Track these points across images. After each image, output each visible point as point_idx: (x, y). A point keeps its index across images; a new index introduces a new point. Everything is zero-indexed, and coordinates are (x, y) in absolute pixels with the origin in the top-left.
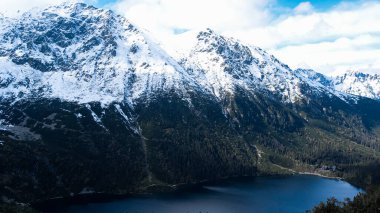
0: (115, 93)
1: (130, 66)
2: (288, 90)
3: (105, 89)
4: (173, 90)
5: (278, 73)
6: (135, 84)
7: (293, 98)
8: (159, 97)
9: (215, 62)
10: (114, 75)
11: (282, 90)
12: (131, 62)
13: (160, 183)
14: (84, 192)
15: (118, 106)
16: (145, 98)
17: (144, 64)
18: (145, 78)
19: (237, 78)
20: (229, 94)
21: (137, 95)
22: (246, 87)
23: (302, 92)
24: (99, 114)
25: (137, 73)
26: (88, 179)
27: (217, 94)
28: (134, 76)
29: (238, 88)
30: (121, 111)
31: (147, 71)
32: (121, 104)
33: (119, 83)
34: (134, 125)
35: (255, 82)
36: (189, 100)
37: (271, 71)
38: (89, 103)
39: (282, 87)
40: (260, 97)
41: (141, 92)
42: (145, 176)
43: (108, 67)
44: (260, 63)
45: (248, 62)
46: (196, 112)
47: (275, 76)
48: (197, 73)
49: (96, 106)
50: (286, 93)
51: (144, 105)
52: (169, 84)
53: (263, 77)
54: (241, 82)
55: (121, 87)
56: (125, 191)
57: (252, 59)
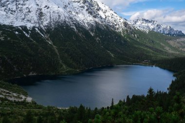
0: (32, 22)
1: (37, 7)
2: (119, 25)
3: (26, 19)
4: (65, 22)
5: (113, 16)
6: (43, 17)
7: (121, 29)
8: (58, 25)
9: (82, 8)
10: (29, 12)
11: (116, 25)
12: (38, 5)
13: (71, 69)
14: (31, 74)
15: (37, 29)
16: (51, 25)
17: (46, 6)
18: (48, 14)
19: (95, 17)
20: (93, 25)
21: (45, 23)
22: (100, 22)
23: (126, 27)
24: (28, 33)
25: (43, 11)
26: (31, 68)
27: (86, 25)
28: (41, 13)
29: (96, 22)
30: (39, 32)
31: (49, 10)
32: (38, 28)
33: (34, 16)
34: (48, 39)
35: (103, 20)
36: (74, 27)
37: (109, 15)
38: (20, 26)
39: (116, 23)
40: (107, 27)
41: (47, 22)
42: (62, 66)
43: (24, 7)
44: (104, 11)
46: (79, 34)
47: (112, 18)
48: (74, 13)
49: (25, 28)
50: (117, 26)
51: (51, 29)
52: (62, 18)
53: (106, 18)
54: (97, 20)
55: (36, 18)
56: (54, 74)
57: (100, 8)
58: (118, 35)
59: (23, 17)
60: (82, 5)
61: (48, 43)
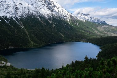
0: (11, 13)
1: (14, 4)
2: (67, 16)
3: (6, 12)
4: (32, 14)
6: (18, 11)
7: (68, 19)
8: (28, 16)
9: (44, 6)
10: (9, 7)
11: (65, 17)
12: (14, 2)
13: (36, 44)
14: (10, 48)
15: (14, 18)
16: (23, 16)
17: (20, 3)
18: (21, 9)
19: (52, 11)
20: (50, 17)
21: (19, 14)
22: (55, 15)
23: (71, 18)
24: (8, 21)
25: (18, 6)
26: (10, 43)
27: (47, 16)
28: (17, 8)
29: (53, 15)
30: (15, 20)
31: (22, 6)
32: (15, 18)
33: (12, 9)
34: (21, 25)
35: (57, 13)
36: (39, 17)
37: (61, 10)
38: (3, 16)
40: (59, 18)
41: (21, 14)
42: (30, 42)
43: (5, 3)
44: (57, 7)
45: (54, 7)
46: (42, 22)
47: (63, 12)
48: (38, 9)
49: (6, 18)
50: (66, 18)
51: (23, 19)
52: (31, 11)
53: (59, 12)
54: (53, 13)
55: (13, 11)
56: (25, 47)
57: (55, 6)
58: (66, 23)
59: (4, 10)
60: (44, 3)
61: (22, 27)
